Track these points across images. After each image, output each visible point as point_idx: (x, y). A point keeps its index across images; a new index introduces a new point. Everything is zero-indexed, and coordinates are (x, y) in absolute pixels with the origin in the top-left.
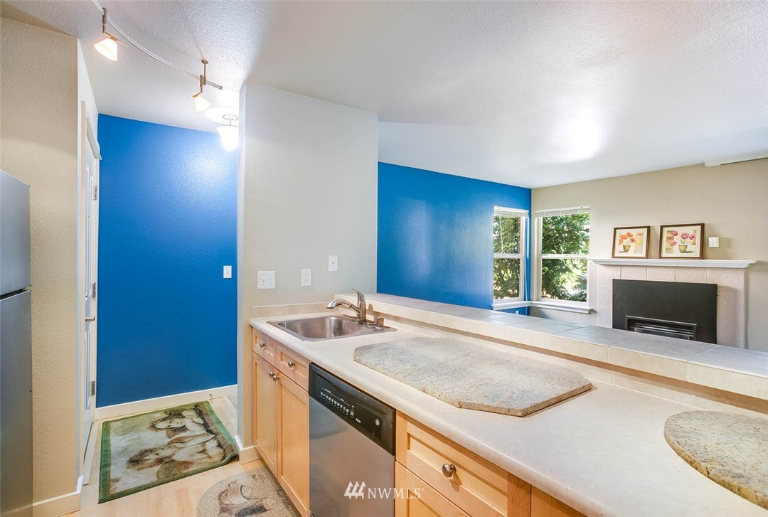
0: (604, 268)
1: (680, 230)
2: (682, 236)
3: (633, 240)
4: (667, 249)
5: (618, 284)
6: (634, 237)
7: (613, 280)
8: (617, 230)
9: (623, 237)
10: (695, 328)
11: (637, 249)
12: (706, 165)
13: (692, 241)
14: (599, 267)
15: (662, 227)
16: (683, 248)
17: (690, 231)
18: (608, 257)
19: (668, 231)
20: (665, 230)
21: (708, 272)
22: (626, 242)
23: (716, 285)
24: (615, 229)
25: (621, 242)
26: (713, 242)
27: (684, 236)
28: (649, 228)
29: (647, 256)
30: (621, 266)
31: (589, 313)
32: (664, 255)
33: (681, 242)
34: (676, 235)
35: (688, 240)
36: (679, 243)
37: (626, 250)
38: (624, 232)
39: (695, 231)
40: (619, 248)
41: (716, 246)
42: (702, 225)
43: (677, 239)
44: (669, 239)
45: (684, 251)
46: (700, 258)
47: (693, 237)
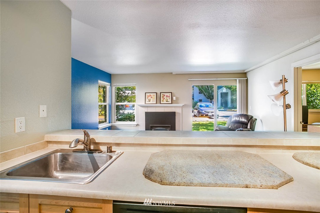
0: (142, 107)
1: (166, 94)
3: (151, 97)
4: (162, 101)
5: (147, 114)
6: (152, 96)
7: (145, 112)
8: (146, 94)
9: (148, 96)
10: (170, 127)
11: (153, 101)
12: (173, 74)
14: (140, 108)
15: (160, 93)
16: (167, 100)
17: (168, 94)
18: (143, 104)
20: (162, 94)
21: (173, 108)
22: (149, 98)
23: (175, 112)
24: (146, 93)
25: (148, 98)
26: (174, 98)
27: (167, 96)
28: (156, 93)
29: (156, 103)
30: (147, 107)
31: (137, 126)
32: (161, 103)
35: (168, 98)
36: (166, 99)
37: (149, 101)
38: (149, 94)
39: (170, 95)
40: (147, 100)
41: (175, 99)
42: (171, 93)
43: (165, 97)
44: (163, 97)
45: (167, 101)
46: (172, 103)
47: (169, 97)
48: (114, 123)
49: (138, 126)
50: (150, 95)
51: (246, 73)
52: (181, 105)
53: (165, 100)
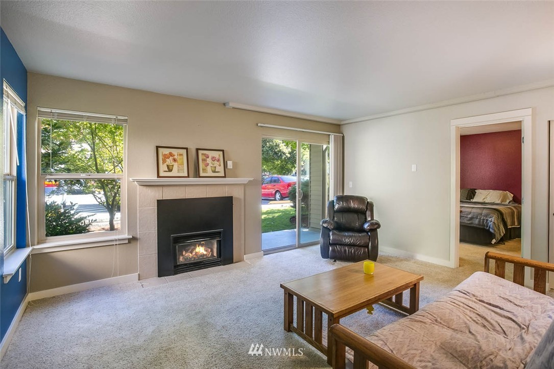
1: (211, 154)
2: (212, 159)
3: (175, 160)
4: (203, 170)
5: (162, 205)
6: (176, 157)
7: (158, 201)
8: (159, 149)
9: (166, 157)
10: (222, 233)
11: (180, 169)
12: (226, 106)
13: (218, 163)
14: (140, 188)
15: (197, 150)
16: (213, 169)
17: (216, 154)
18: (152, 177)
19: (202, 154)
20: (200, 152)
21: (227, 189)
22: (169, 161)
23: (232, 197)
24: (157, 147)
25: (164, 161)
26: (230, 164)
27: (213, 159)
28: (187, 149)
29: (188, 176)
30: (164, 186)
31: (129, 243)
32: (202, 174)
33: (212, 163)
34: (208, 158)
35: (216, 162)
36: (210, 165)
37: (170, 170)
38: (167, 151)
39: (219, 156)
40: (163, 167)
41: (231, 168)
42: (223, 151)
43: (209, 161)
44: (204, 160)
45: (214, 172)
46: (225, 177)
47: (218, 160)
48: (39, 243)
49: (133, 244)
50: (171, 154)
51: (339, 125)
52: (244, 180)
53: (209, 169)
